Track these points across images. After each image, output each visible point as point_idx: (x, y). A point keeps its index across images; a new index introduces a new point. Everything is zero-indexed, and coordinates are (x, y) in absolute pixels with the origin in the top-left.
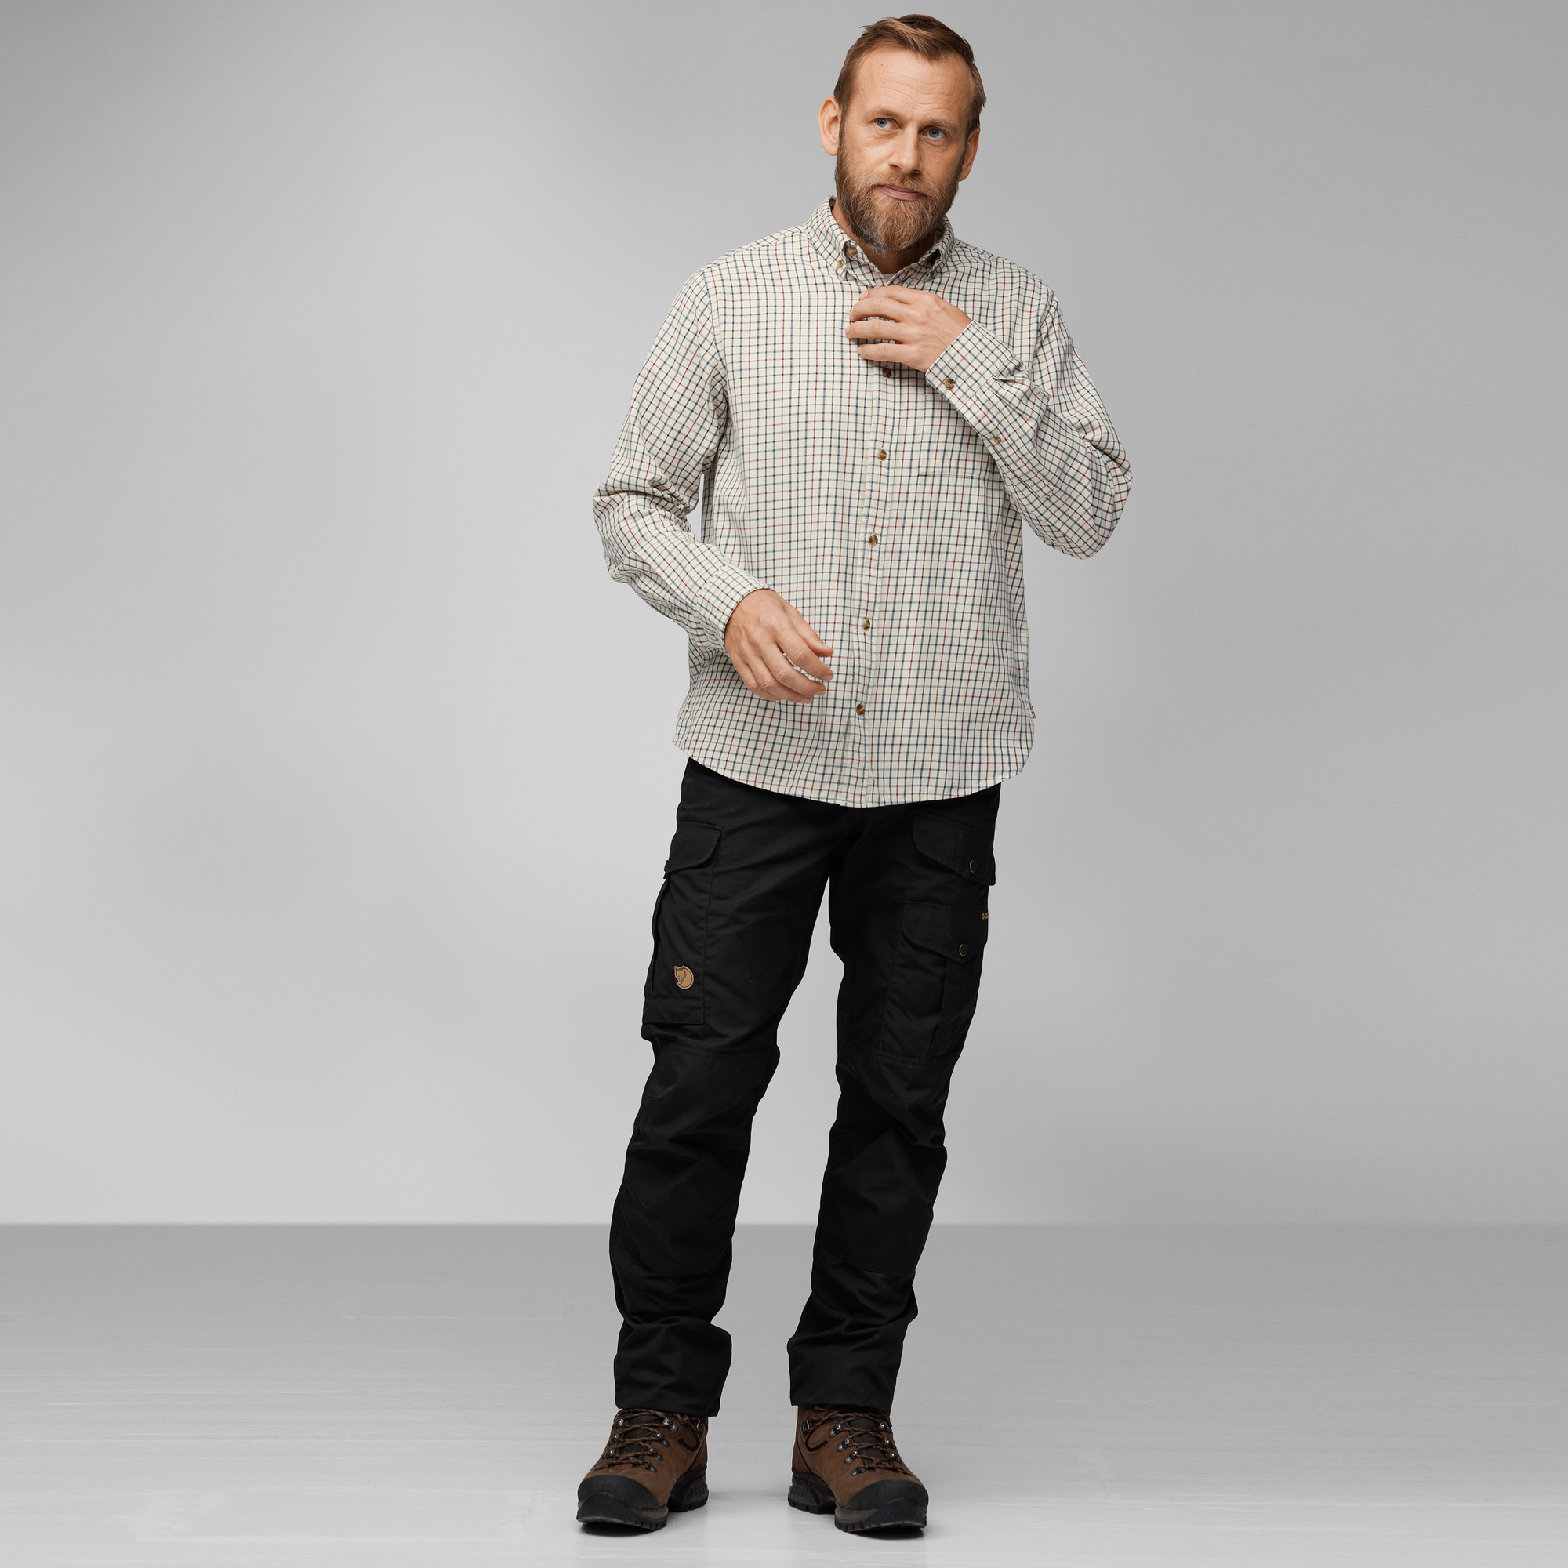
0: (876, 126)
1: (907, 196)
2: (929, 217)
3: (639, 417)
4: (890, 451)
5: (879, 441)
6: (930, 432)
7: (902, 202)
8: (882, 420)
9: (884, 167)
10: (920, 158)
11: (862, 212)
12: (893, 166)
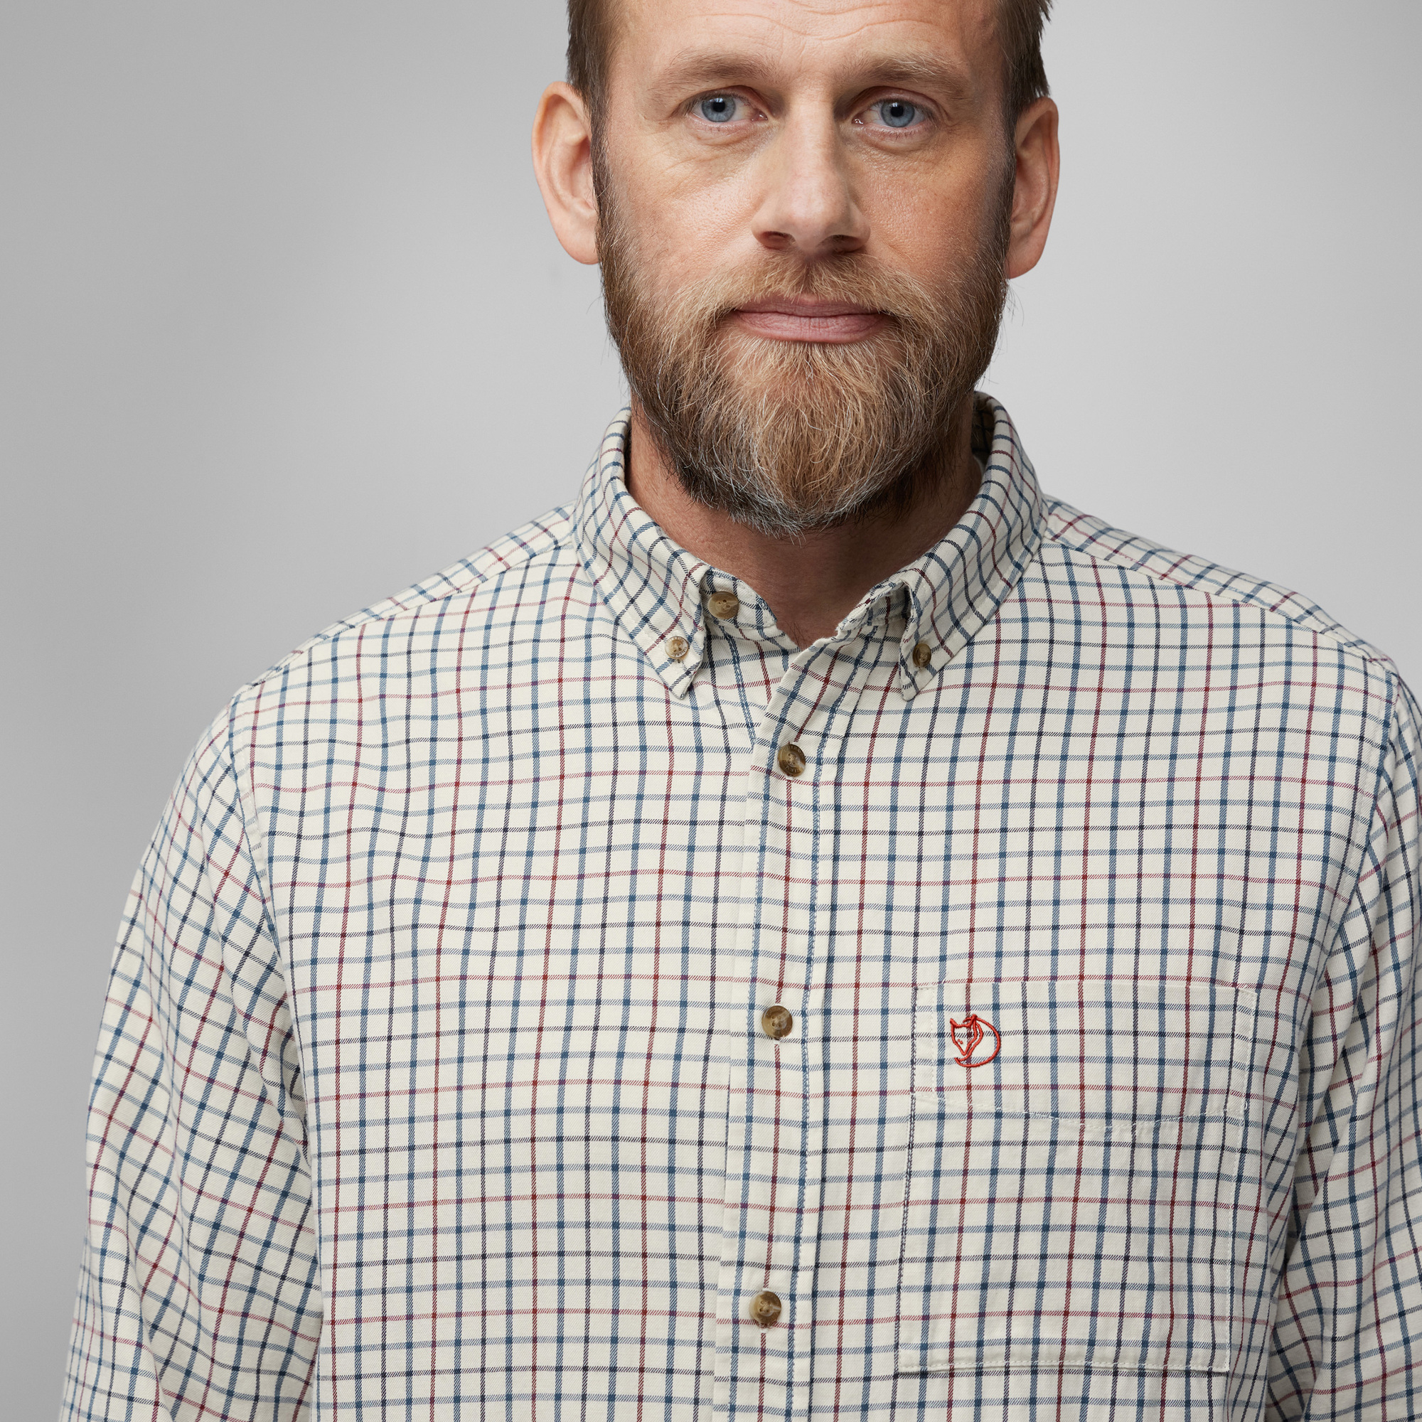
0: (699, 121)
1: (833, 329)
2: (916, 389)
3: (123, 1196)
4: (793, 1298)
5: (753, 1264)
6: (927, 1225)
7: (817, 352)
8: (758, 1194)
9: (746, 246)
10: (852, 196)
11: (695, 412)
12: (774, 240)
